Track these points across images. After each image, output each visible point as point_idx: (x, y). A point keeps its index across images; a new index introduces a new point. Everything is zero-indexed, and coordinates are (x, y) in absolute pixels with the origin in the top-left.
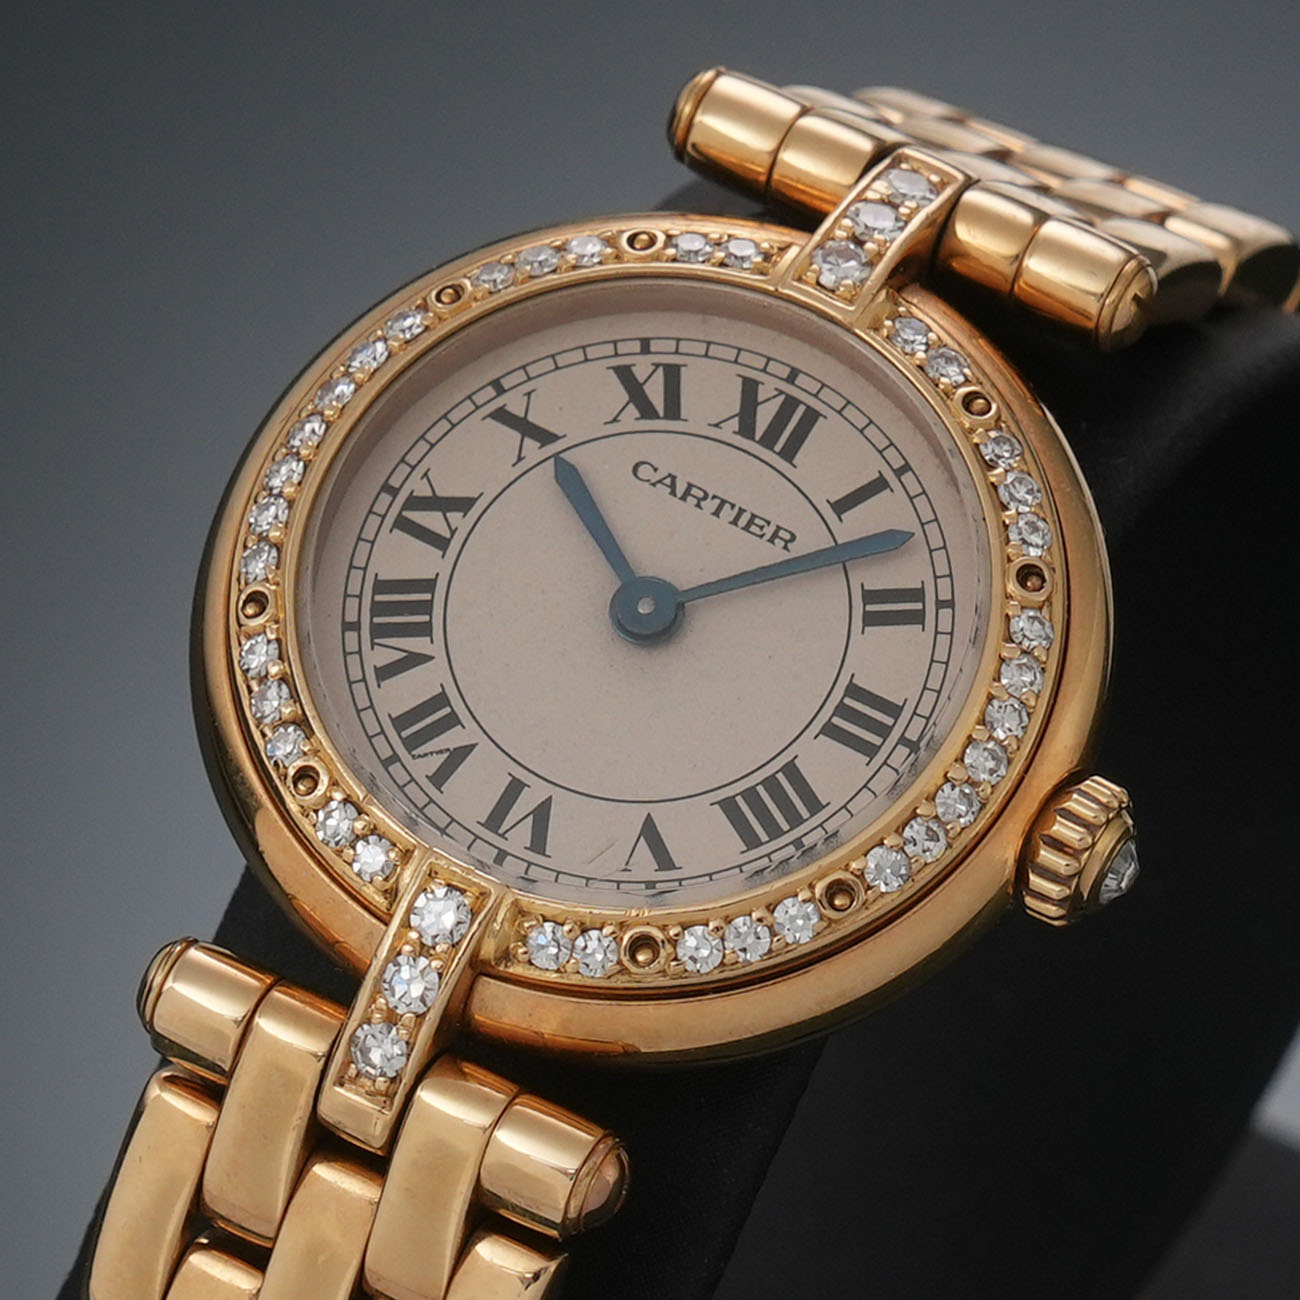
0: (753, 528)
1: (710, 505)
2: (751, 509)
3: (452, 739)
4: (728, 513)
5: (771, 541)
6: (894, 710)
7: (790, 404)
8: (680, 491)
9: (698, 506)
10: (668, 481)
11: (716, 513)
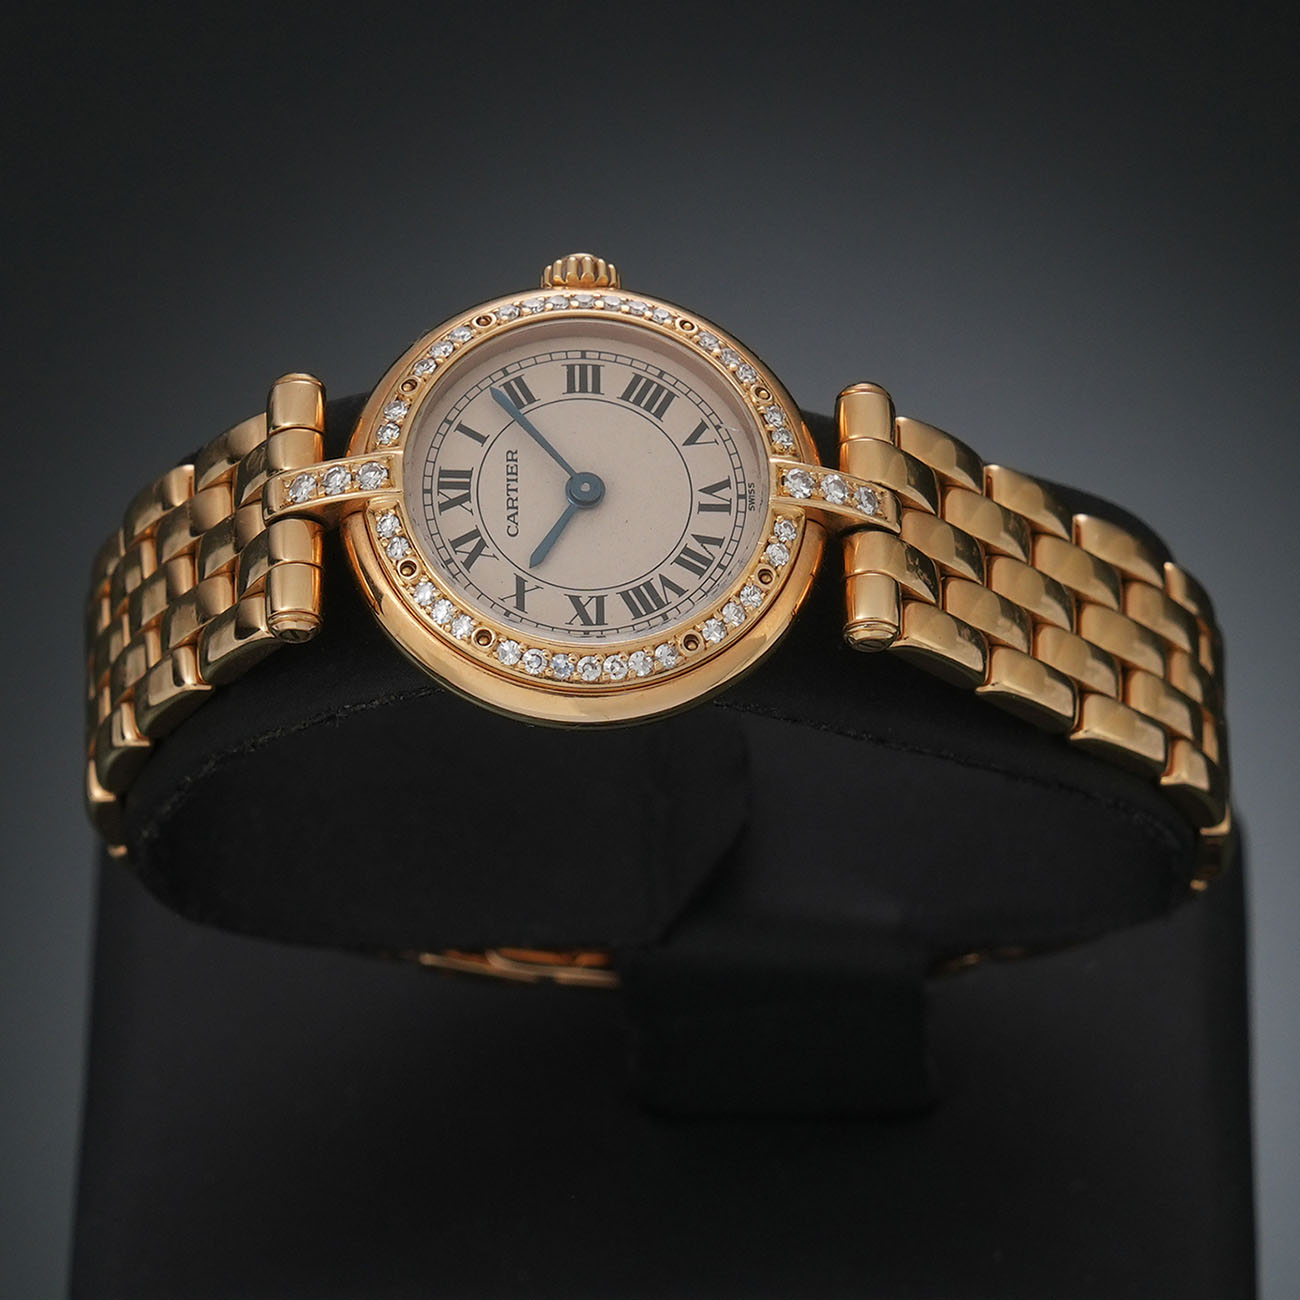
0: (514, 471)
1: (513, 495)
2: (506, 477)
3: (696, 547)
4: (513, 485)
5: (516, 460)
6: (571, 368)
7: (441, 485)
8: (514, 511)
9: (517, 499)
10: (512, 519)
11: (516, 490)
